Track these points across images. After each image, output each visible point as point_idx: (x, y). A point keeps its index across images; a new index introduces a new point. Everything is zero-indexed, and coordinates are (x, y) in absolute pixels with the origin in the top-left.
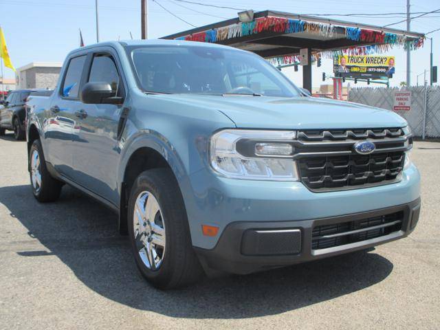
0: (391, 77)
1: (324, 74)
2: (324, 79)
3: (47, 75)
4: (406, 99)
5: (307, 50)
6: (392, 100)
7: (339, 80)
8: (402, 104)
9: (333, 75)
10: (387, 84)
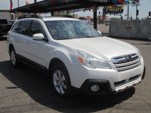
0: (122, 13)
1: (99, 12)
2: (99, 14)
3: (2, 13)
4: (131, 24)
5: (95, 6)
6: (126, 24)
7: (105, 14)
8: (129, 26)
9: (103, 12)
10: (121, 15)
